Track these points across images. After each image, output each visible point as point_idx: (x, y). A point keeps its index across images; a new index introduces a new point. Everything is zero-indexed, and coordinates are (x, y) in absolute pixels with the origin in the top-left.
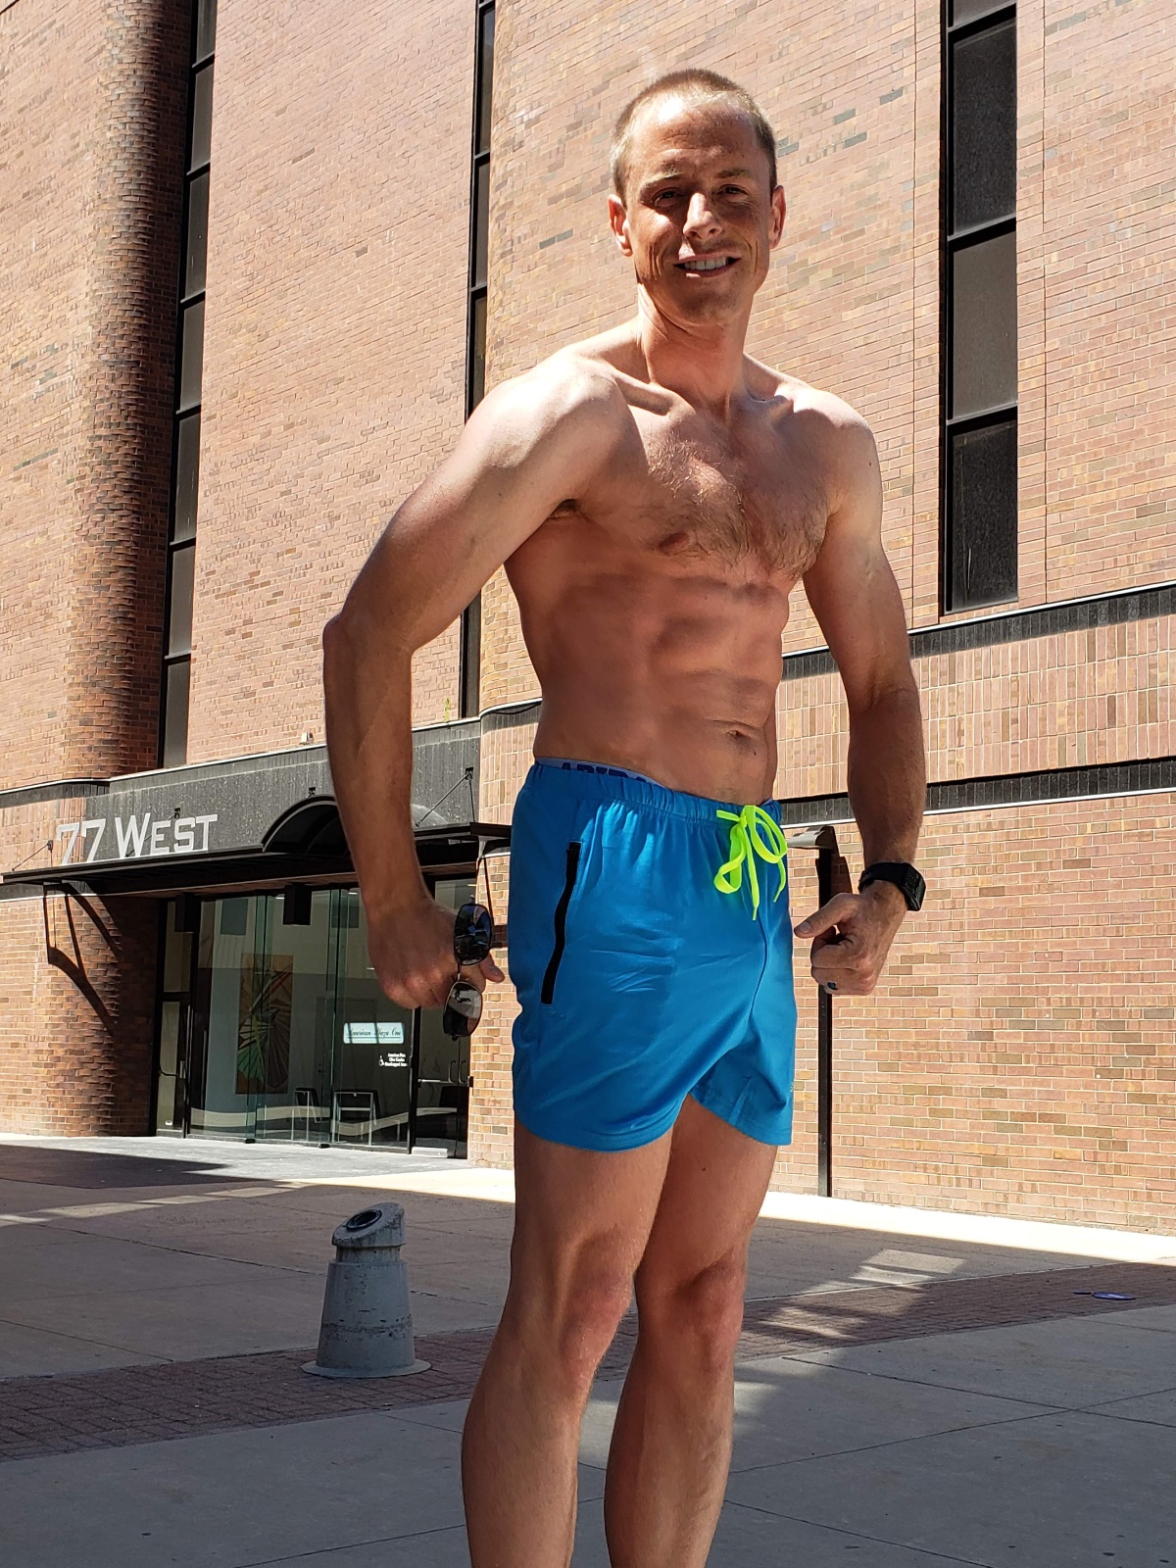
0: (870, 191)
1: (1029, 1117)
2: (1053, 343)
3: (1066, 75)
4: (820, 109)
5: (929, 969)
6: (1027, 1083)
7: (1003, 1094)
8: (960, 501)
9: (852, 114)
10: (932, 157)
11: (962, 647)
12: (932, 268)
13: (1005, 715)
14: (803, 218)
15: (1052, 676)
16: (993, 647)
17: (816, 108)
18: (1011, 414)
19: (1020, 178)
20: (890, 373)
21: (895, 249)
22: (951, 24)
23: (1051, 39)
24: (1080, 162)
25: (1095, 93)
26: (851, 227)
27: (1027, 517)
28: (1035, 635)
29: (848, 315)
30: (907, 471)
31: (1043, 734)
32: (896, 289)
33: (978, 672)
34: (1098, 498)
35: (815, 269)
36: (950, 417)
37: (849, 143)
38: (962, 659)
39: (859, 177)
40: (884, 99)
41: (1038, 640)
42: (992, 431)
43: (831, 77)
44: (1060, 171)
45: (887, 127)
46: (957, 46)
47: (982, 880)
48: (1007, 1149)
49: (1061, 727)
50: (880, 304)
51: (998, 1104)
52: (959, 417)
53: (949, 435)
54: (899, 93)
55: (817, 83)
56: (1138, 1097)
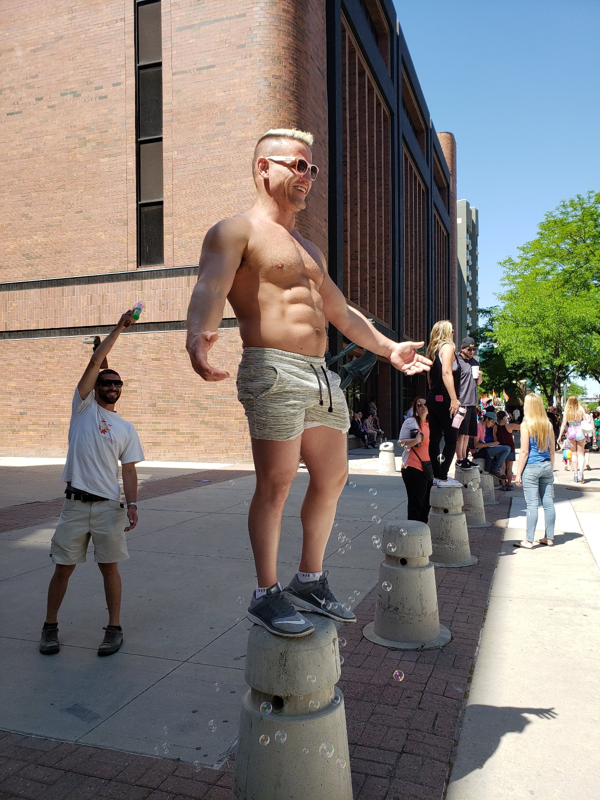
0: (110, 117)
1: (169, 430)
2: (176, 181)
3: (179, 91)
4: (89, 83)
5: (134, 384)
6: (167, 419)
7: (160, 423)
8: (144, 230)
9: (102, 88)
10: (133, 110)
11: (145, 279)
12: (133, 149)
13: (160, 302)
14: (84, 122)
15: (176, 291)
16: (156, 279)
17: (88, 83)
18: (161, 203)
19: (164, 124)
20: (118, 183)
21: (119, 140)
22: (138, 63)
23: (175, 77)
24: (184, 122)
25: (189, 100)
26: (103, 129)
27: (167, 238)
28: (170, 277)
29: (102, 160)
30: (125, 217)
31: (173, 309)
32: (119, 154)
33: (151, 288)
34: (191, 234)
35: (89, 141)
36: (140, 201)
37: (101, 98)
38: (145, 283)
39: (106, 111)
40: (114, 85)
41: (171, 278)
42: (155, 208)
43: (94, 72)
44: (178, 124)
45: (115, 95)
46: (141, 72)
47: (153, 356)
48: (160, 440)
49: (179, 308)
50: (114, 158)
51: (158, 427)
52: (143, 202)
53: (140, 207)
54: (120, 84)
55: (88, 73)
56: (203, 422)
